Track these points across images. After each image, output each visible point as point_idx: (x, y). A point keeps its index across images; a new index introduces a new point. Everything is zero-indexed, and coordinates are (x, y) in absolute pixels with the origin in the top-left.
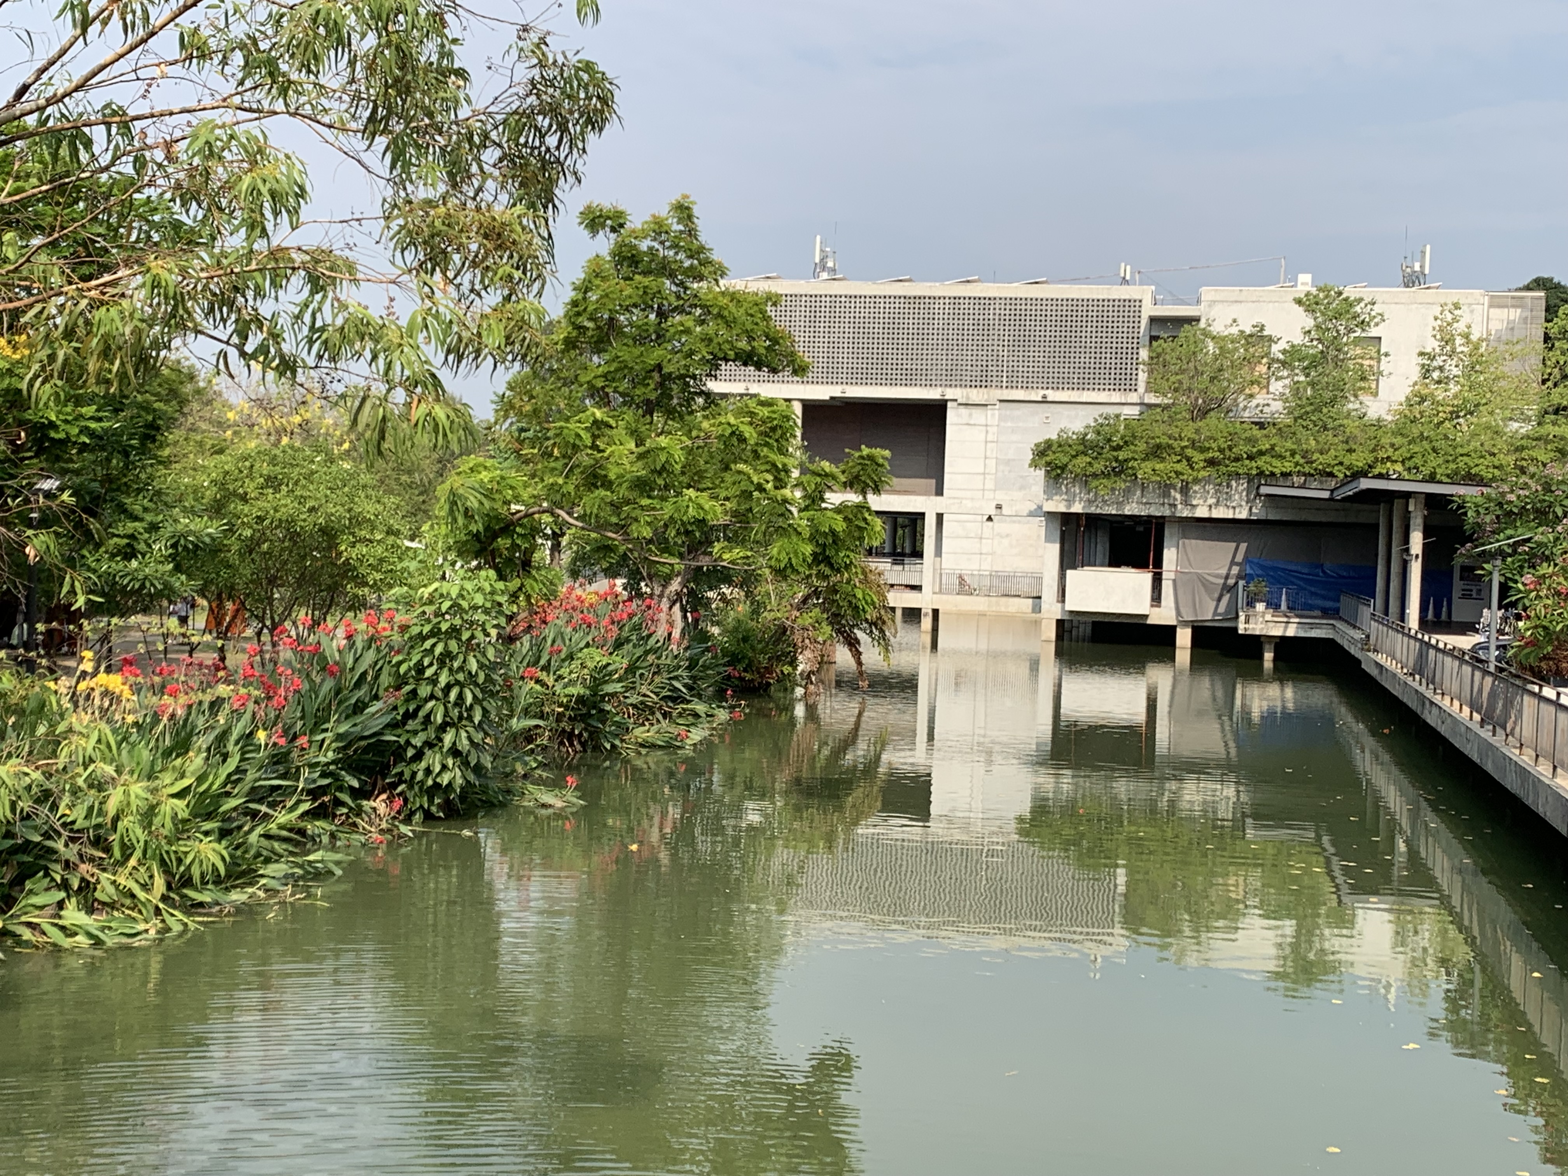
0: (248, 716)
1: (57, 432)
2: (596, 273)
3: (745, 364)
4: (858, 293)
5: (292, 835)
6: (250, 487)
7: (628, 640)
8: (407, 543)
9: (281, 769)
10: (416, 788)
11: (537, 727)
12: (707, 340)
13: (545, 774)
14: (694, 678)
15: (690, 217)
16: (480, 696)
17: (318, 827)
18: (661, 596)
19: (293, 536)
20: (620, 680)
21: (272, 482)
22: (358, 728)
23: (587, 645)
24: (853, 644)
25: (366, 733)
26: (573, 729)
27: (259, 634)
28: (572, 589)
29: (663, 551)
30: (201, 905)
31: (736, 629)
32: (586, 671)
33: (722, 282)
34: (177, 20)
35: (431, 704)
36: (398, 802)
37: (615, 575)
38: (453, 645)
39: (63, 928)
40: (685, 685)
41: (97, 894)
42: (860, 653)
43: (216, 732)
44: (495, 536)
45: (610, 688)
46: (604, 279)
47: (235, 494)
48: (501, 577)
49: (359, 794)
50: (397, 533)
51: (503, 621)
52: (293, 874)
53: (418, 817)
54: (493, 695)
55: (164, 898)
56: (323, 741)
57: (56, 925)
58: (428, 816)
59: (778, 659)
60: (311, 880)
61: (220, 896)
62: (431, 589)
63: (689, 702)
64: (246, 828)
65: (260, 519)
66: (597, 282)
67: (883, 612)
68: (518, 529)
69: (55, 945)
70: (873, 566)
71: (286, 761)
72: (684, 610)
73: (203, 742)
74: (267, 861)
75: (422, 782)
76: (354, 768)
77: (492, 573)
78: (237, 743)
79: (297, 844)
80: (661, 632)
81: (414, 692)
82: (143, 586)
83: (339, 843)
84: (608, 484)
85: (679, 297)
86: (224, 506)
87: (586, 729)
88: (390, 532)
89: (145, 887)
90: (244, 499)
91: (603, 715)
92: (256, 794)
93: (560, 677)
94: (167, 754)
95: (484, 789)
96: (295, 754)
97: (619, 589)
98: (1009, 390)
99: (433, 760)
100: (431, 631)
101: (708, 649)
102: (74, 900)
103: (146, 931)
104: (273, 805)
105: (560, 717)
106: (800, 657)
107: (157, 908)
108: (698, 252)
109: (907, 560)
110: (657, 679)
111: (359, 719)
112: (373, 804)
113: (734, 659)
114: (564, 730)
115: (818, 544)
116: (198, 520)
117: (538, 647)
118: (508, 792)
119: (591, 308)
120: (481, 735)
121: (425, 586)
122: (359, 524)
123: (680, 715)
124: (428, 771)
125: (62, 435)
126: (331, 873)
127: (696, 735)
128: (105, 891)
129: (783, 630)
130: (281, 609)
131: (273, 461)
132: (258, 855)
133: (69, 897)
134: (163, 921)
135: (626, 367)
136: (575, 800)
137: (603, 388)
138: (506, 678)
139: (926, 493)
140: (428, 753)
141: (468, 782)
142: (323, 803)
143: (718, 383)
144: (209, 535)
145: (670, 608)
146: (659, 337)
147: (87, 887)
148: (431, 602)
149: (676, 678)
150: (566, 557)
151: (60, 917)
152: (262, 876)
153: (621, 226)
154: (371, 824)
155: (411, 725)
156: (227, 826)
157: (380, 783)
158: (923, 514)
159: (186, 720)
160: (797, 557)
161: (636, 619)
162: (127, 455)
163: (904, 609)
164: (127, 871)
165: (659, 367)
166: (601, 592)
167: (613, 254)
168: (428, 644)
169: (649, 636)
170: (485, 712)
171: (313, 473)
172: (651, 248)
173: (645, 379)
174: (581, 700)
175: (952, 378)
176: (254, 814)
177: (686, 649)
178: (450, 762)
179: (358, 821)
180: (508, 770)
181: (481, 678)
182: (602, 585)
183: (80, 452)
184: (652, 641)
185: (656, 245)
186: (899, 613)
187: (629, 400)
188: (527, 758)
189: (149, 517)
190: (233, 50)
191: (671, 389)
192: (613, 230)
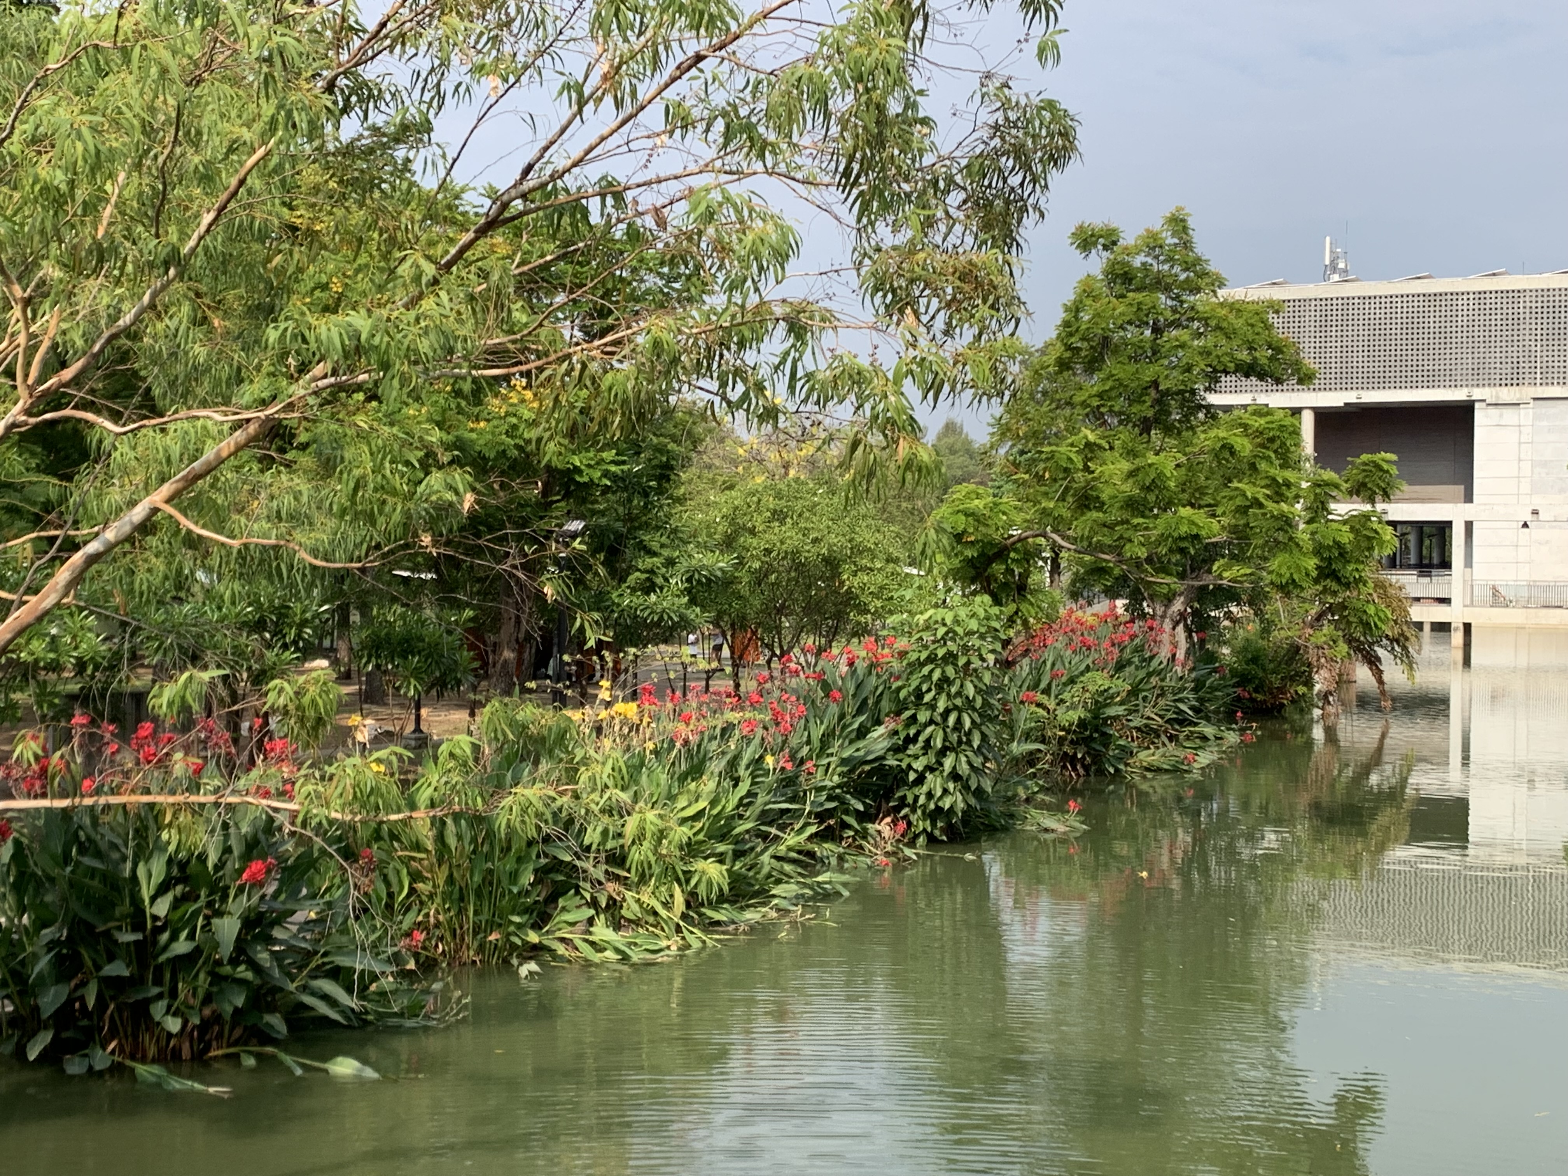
0: (757, 741)
1: (581, 475)
2: (1087, 292)
3: (1247, 376)
4: (1372, 294)
5: (801, 857)
6: (758, 522)
7: (1129, 662)
8: (907, 570)
9: (789, 792)
10: (919, 812)
11: (1039, 751)
12: (1205, 353)
13: (1047, 798)
14: (1201, 700)
15: (1185, 229)
16: (978, 720)
17: (826, 849)
18: (1163, 617)
19: (799, 567)
20: (1122, 703)
21: (779, 516)
22: (861, 753)
23: (1088, 669)
24: (1373, 662)
25: (870, 758)
26: (1075, 754)
27: (769, 662)
28: (1071, 611)
29: (1158, 571)
30: (718, 923)
31: (1245, 649)
32: (1088, 695)
33: (1221, 293)
34: (663, 94)
35: (930, 729)
36: (902, 825)
37: (1118, 596)
38: (950, 671)
39: (592, 944)
40: (1192, 708)
41: (624, 912)
42: (1381, 672)
43: (728, 757)
44: (990, 560)
45: (1112, 711)
46: (1095, 299)
47: (744, 528)
48: (997, 602)
49: (865, 817)
50: (896, 561)
51: (998, 646)
52: (803, 895)
53: (921, 840)
54: (993, 719)
55: (684, 917)
56: (829, 764)
57: (586, 941)
58: (932, 840)
59: (1292, 679)
60: (820, 901)
61: (736, 916)
62: (926, 616)
63: (1196, 724)
64: (759, 849)
65: (768, 552)
66: (1089, 302)
67: (1405, 628)
68: (1012, 555)
69: (586, 960)
70: (1394, 579)
71: (795, 784)
72: (1188, 631)
73: (716, 766)
74: (778, 882)
75: (924, 806)
76: (860, 794)
77: (987, 599)
78: (747, 767)
79: (804, 865)
80: (1164, 653)
81: (913, 719)
82: (661, 619)
83: (846, 865)
84: (1101, 506)
85: (1174, 311)
86: (734, 539)
87: (1088, 753)
88: (889, 560)
89: (666, 905)
90: (753, 532)
91: (1106, 739)
92: (766, 817)
93: (1062, 701)
94: (683, 779)
95: (986, 813)
96: (802, 779)
97: (1120, 611)
98: (1544, 388)
99: (934, 782)
100: (928, 657)
101: (1215, 670)
102: (602, 916)
103: (668, 947)
104: (782, 828)
105: (1061, 740)
106: (1316, 677)
107: (678, 925)
108: (1193, 265)
109: (1434, 572)
110: (1162, 702)
111: (861, 744)
112: (877, 826)
113: (1243, 680)
114: (1066, 753)
115: (1322, 559)
116: (710, 555)
117: (1038, 670)
118: (1012, 816)
119: (1084, 327)
120: (980, 759)
121: (921, 613)
122: (861, 553)
123: (1188, 738)
124: (930, 795)
125: (585, 479)
126: (839, 894)
127: (1204, 758)
128: (630, 910)
129: (1295, 649)
130: (789, 639)
131: (779, 496)
132: (769, 876)
133: (597, 914)
134: (683, 938)
135: (1121, 384)
136: (1077, 825)
137: (1098, 407)
138: (1004, 702)
139: (1453, 500)
140: (929, 776)
141: (969, 806)
142: (829, 826)
143: (1218, 396)
144: (721, 569)
145: (1174, 628)
146: (1154, 354)
147: (614, 905)
148: (927, 628)
149: (1180, 700)
150: (1066, 578)
151: (590, 933)
152: (774, 896)
153: (1114, 243)
154: (876, 846)
155: (912, 749)
156: (740, 847)
157: (884, 807)
158: (1450, 523)
159: (699, 746)
160: (1300, 572)
161: (1137, 641)
162: (646, 495)
163: (1432, 624)
164: (650, 890)
165: (1155, 384)
166: (1101, 614)
167: (1106, 273)
168: (926, 670)
169: (1152, 658)
170: (984, 737)
171: (815, 505)
172: (1144, 264)
173: (1142, 395)
174: (1082, 723)
175: (1479, 378)
176: (765, 836)
177: (1191, 670)
178: (951, 786)
179: (864, 843)
180: (1010, 794)
181: (979, 702)
182: (1102, 606)
183: (603, 493)
184: (1154, 663)
185: (1149, 260)
186: (1427, 628)
187: (1125, 419)
188: (1029, 783)
189: (666, 553)
190: (716, 117)
191: (1169, 405)
192: (1105, 248)
